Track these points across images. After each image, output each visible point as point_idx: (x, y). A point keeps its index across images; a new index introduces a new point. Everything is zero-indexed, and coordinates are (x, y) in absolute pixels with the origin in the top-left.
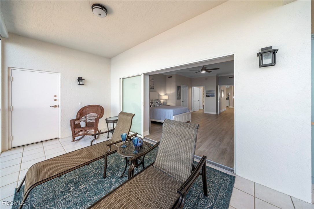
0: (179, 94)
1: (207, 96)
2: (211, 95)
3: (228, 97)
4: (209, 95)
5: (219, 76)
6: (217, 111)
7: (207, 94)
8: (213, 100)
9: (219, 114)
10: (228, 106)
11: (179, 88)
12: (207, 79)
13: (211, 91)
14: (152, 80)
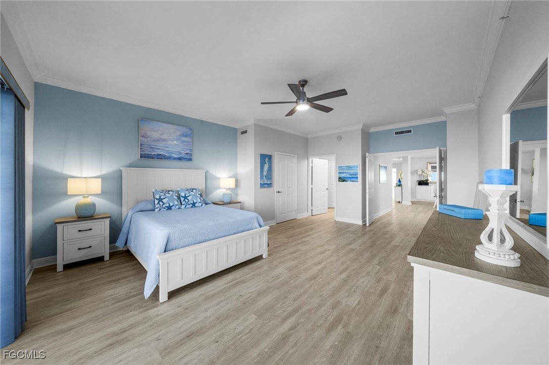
0: (265, 173)
1: (341, 180)
2: (349, 176)
3: (400, 181)
4: (344, 177)
5: (372, 130)
6: (364, 217)
7: (342, 175)
8: (354, 189)
9: (368, 225)
10: (399, 200)
11: (266, 160)
12: (341, 138)
13: (349, 167)
14: (184, 139)
